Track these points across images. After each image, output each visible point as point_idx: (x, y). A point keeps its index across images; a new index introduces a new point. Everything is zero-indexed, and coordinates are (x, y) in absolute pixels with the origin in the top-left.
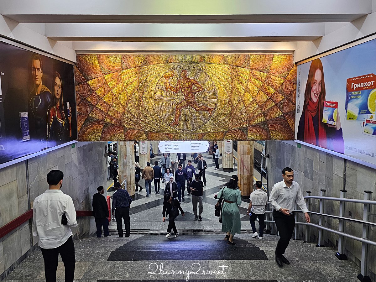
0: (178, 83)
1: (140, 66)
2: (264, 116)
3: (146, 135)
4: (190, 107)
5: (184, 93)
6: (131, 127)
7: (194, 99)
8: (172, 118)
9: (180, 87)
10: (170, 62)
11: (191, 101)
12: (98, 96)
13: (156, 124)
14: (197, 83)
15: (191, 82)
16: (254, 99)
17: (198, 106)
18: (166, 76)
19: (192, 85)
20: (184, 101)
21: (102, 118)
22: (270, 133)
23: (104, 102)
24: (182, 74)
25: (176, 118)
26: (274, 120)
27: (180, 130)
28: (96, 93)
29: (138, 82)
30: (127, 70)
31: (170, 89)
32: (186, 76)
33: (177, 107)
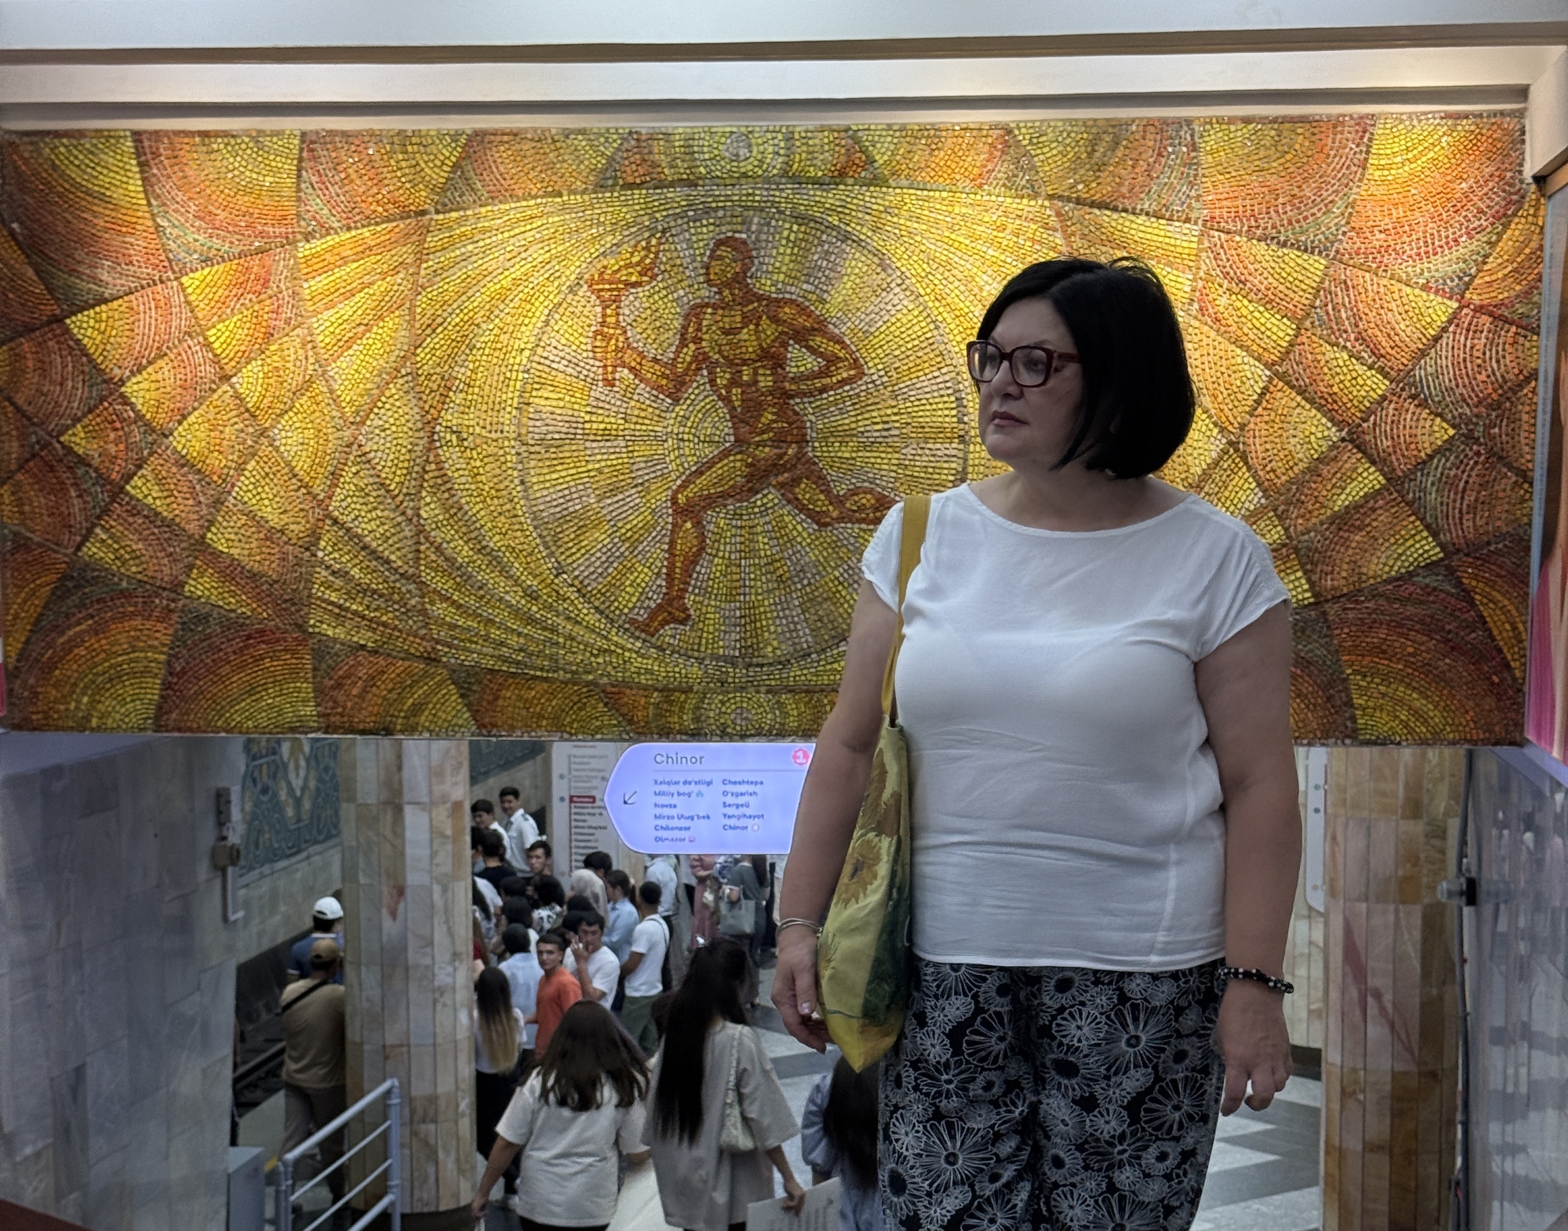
0: (685, 328)
1: (423, 213)
3: (462, 696)
4: (772, 496)
5: (727, 400)
8: (643, 575)
10: (630, 180)
11: (780, 456)
13: (531, 620)
14: (820, 327)
18: (602, 281)
19: (785, 345)
23: (183, 462)
24: (716, 267)
25: (670, 577)
26: (1374, 594)
27: (700, 660)
28: (126, 401)
29: (411, 322)
30: (331, 240)
31: (631, 369)
32: (739, 280)
33: (681, 499)
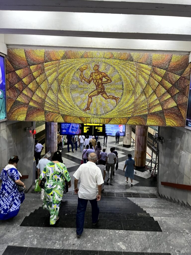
2: (161, 106)
6: (51, 110)
7: (104, 89)
9: (92, 79)
12: (24, 83)
15: (101, 75)
16: (154, 91)
17: (107, 95)
20: (95, 90)
21: (27, 102)
22: (165, 120)
